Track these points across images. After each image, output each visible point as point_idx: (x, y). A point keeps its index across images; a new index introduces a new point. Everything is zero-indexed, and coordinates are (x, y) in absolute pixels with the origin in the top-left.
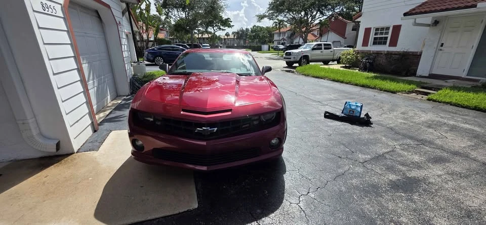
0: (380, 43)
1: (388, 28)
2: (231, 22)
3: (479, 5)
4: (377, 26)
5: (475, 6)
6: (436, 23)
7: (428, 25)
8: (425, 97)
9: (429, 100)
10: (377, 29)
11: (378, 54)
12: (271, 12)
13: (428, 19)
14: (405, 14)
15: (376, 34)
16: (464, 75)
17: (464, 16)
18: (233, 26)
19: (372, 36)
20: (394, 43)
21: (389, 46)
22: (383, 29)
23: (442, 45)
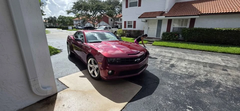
0: (130, 27)
1: (132, 22)
2: (44, 12)
3: (157, 17)
4: (128, 21)
5: (156, 17)
6: (146, 21)
7: (145, 22)
8: (151, 45)
9: (153, 45)
10: (128, 22)
11: (130, 31)
12: (74, 10)
13: (144, 20)
14: (139, 18)
15: (128, 24)
16: (155, 37)
17: (153, 19)
18: (45, 15)
19: (127, 25)
20: (134, 27)
21: (133, 28)
22: (130, 22)
23: (149, 28)
